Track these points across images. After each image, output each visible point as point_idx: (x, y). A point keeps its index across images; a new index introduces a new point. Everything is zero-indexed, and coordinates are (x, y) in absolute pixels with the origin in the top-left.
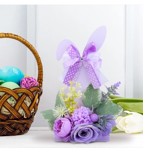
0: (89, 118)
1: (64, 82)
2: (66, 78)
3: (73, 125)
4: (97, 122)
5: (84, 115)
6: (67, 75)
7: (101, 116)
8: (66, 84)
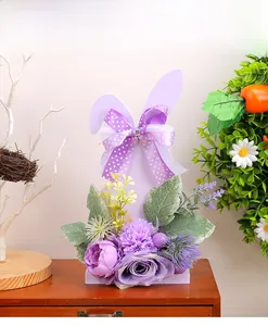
0: (150, 242)
1: (104, 174)
2: (107, 167)
3: (122, 255)
4: (165, 248)
5: (140, 235)
6: (110, 161)
7: (173, 238)
8: (106, 178)
